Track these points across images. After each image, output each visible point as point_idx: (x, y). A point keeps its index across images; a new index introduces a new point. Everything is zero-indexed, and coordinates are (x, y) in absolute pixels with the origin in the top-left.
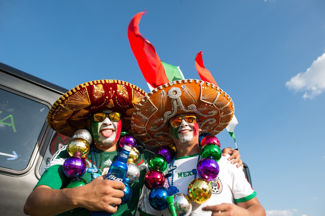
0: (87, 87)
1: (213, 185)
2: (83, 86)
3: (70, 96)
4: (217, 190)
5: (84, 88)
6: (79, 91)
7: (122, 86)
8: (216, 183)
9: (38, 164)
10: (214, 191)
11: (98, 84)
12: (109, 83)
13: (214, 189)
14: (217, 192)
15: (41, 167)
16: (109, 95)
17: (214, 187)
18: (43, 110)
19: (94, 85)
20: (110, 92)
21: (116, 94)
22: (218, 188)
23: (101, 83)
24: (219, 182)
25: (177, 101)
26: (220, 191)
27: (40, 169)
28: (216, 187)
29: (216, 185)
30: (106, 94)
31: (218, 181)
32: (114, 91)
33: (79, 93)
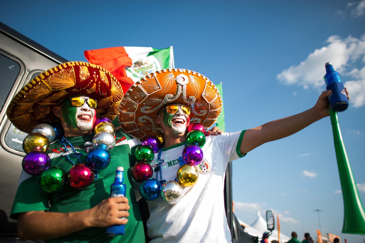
0: (73, 66)
1: (202, 167)
2: (70, 65)
3: (55, 72)
4: (206, 170)
5: (71, 67)
6: (66, 69)
7: (103, 72)
8: (204, 164)
9: (4, 130)
10: (204, 172)
11: (83, 65)
12: (92, 67)
13: (203, 170)
14: (207, 171)
15: (7, 135)
16: (94, 80)
17: (203, 168)
18: (12, 68)
19: (80, 66)
20: (94, 76)
21: (99, 79)
22: (207, 168)
23: (86, 65)
24: (207, 163)
25: (182, 87)
26: (208, 170)
27: (6, 137)
28: (205, 168)
29: (205, 165)
30: (91, 77)
31: (205, 162)
32: (97, 76)
33: (65, 71)
